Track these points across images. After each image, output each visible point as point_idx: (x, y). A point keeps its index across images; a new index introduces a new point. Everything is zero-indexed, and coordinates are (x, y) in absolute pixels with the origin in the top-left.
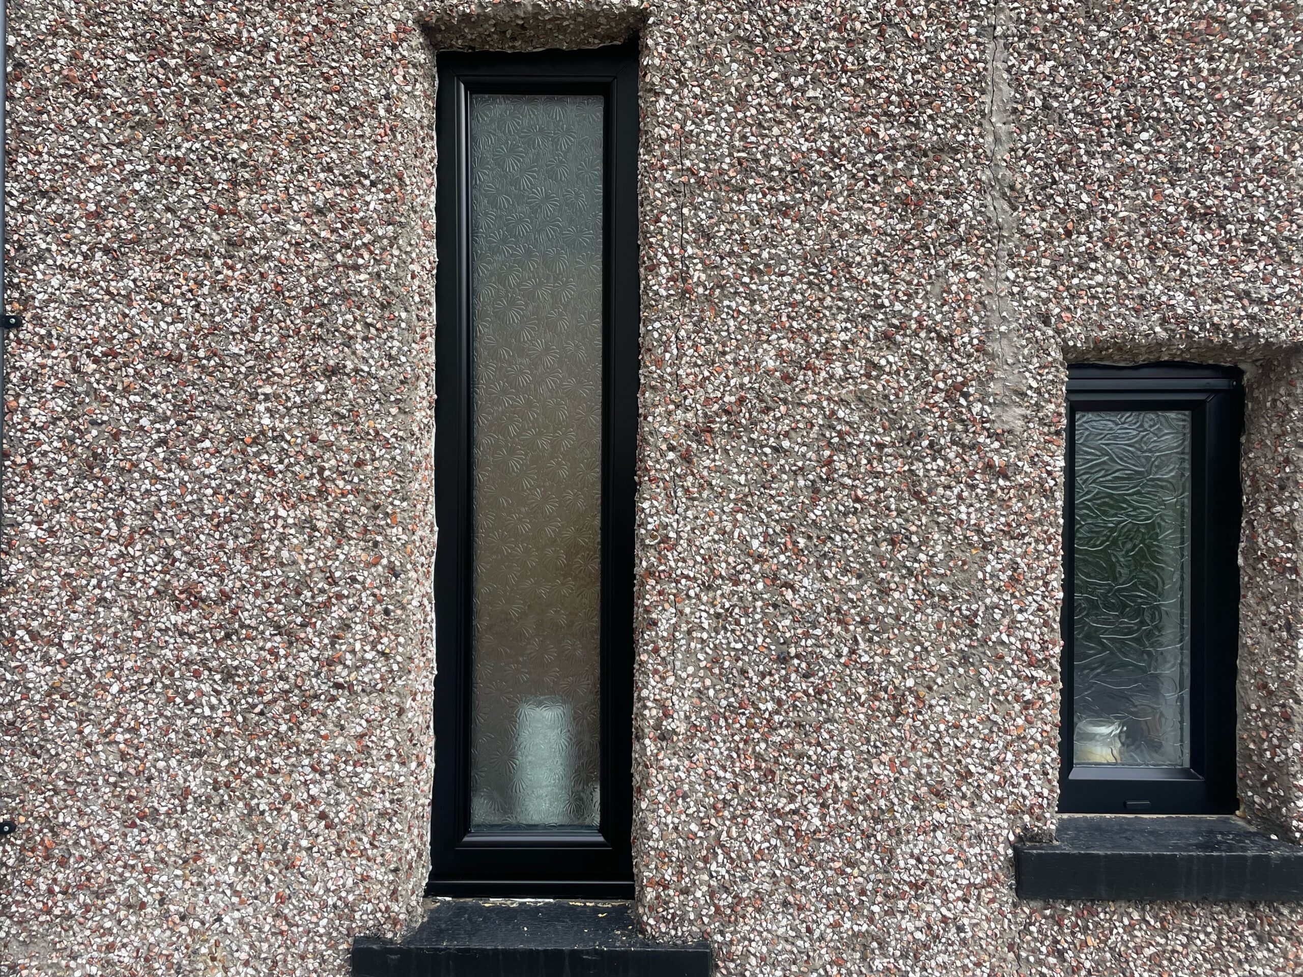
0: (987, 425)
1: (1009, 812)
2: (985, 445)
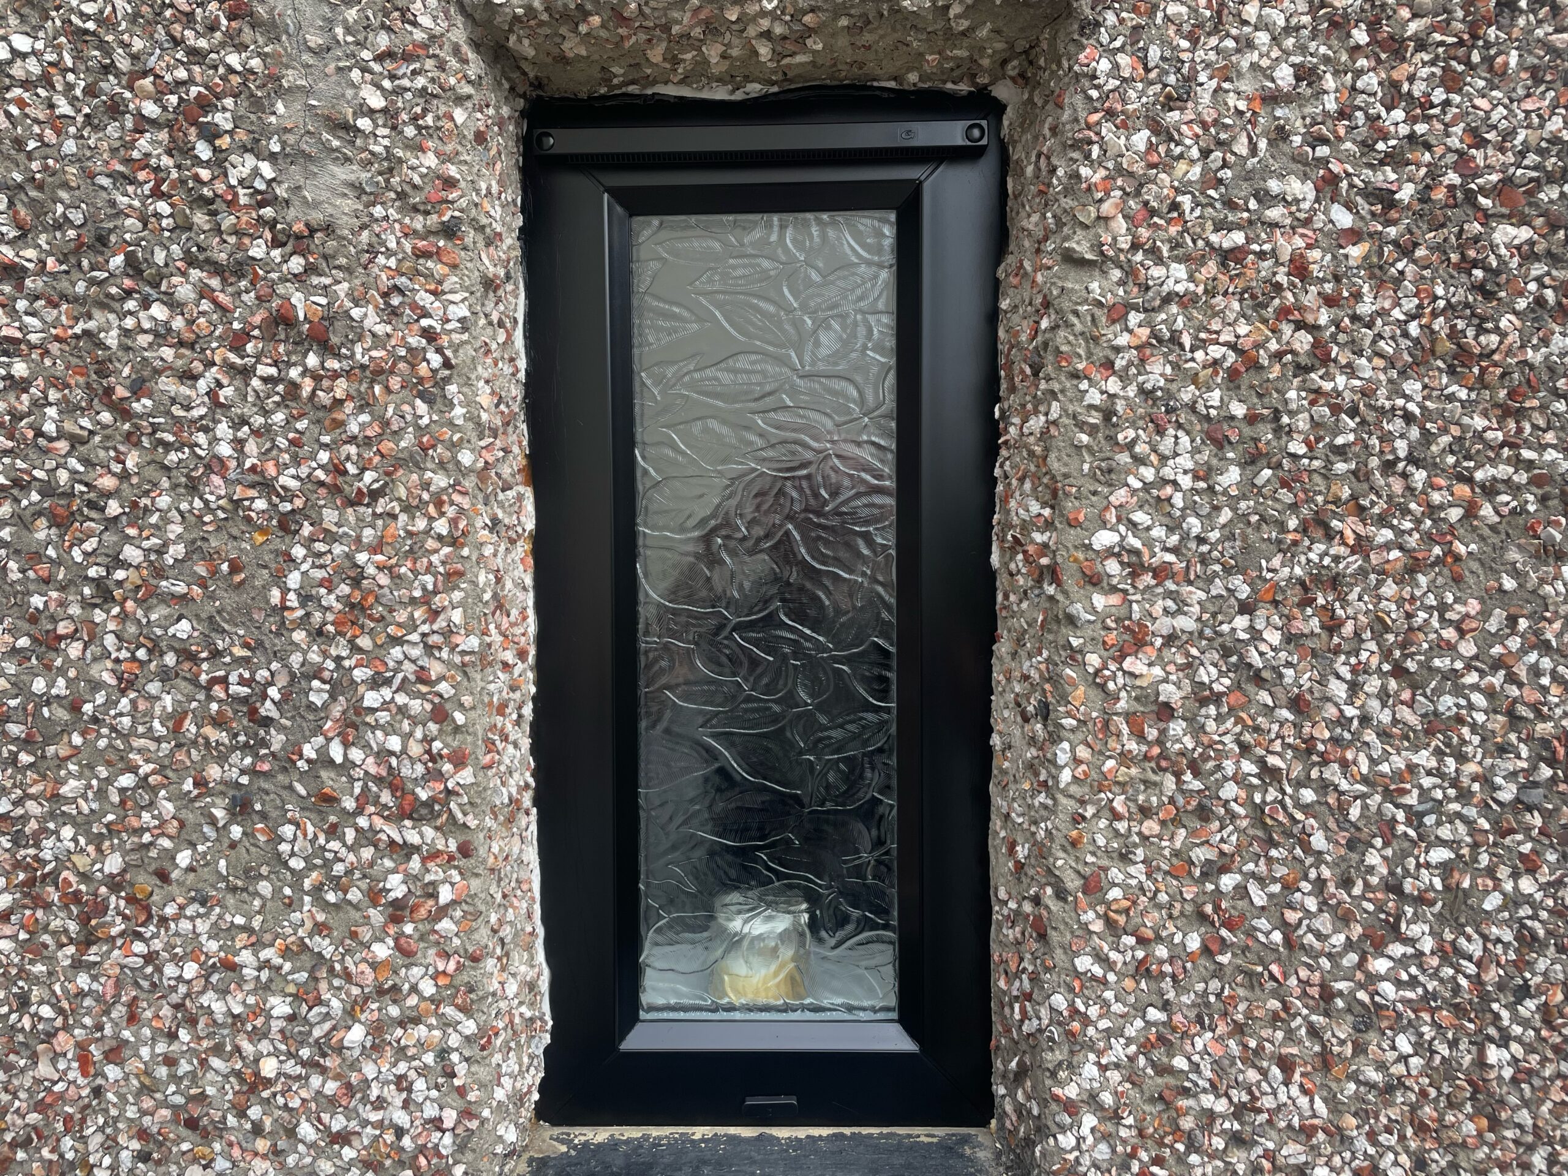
0: (268, 212)
2: (267, 264)
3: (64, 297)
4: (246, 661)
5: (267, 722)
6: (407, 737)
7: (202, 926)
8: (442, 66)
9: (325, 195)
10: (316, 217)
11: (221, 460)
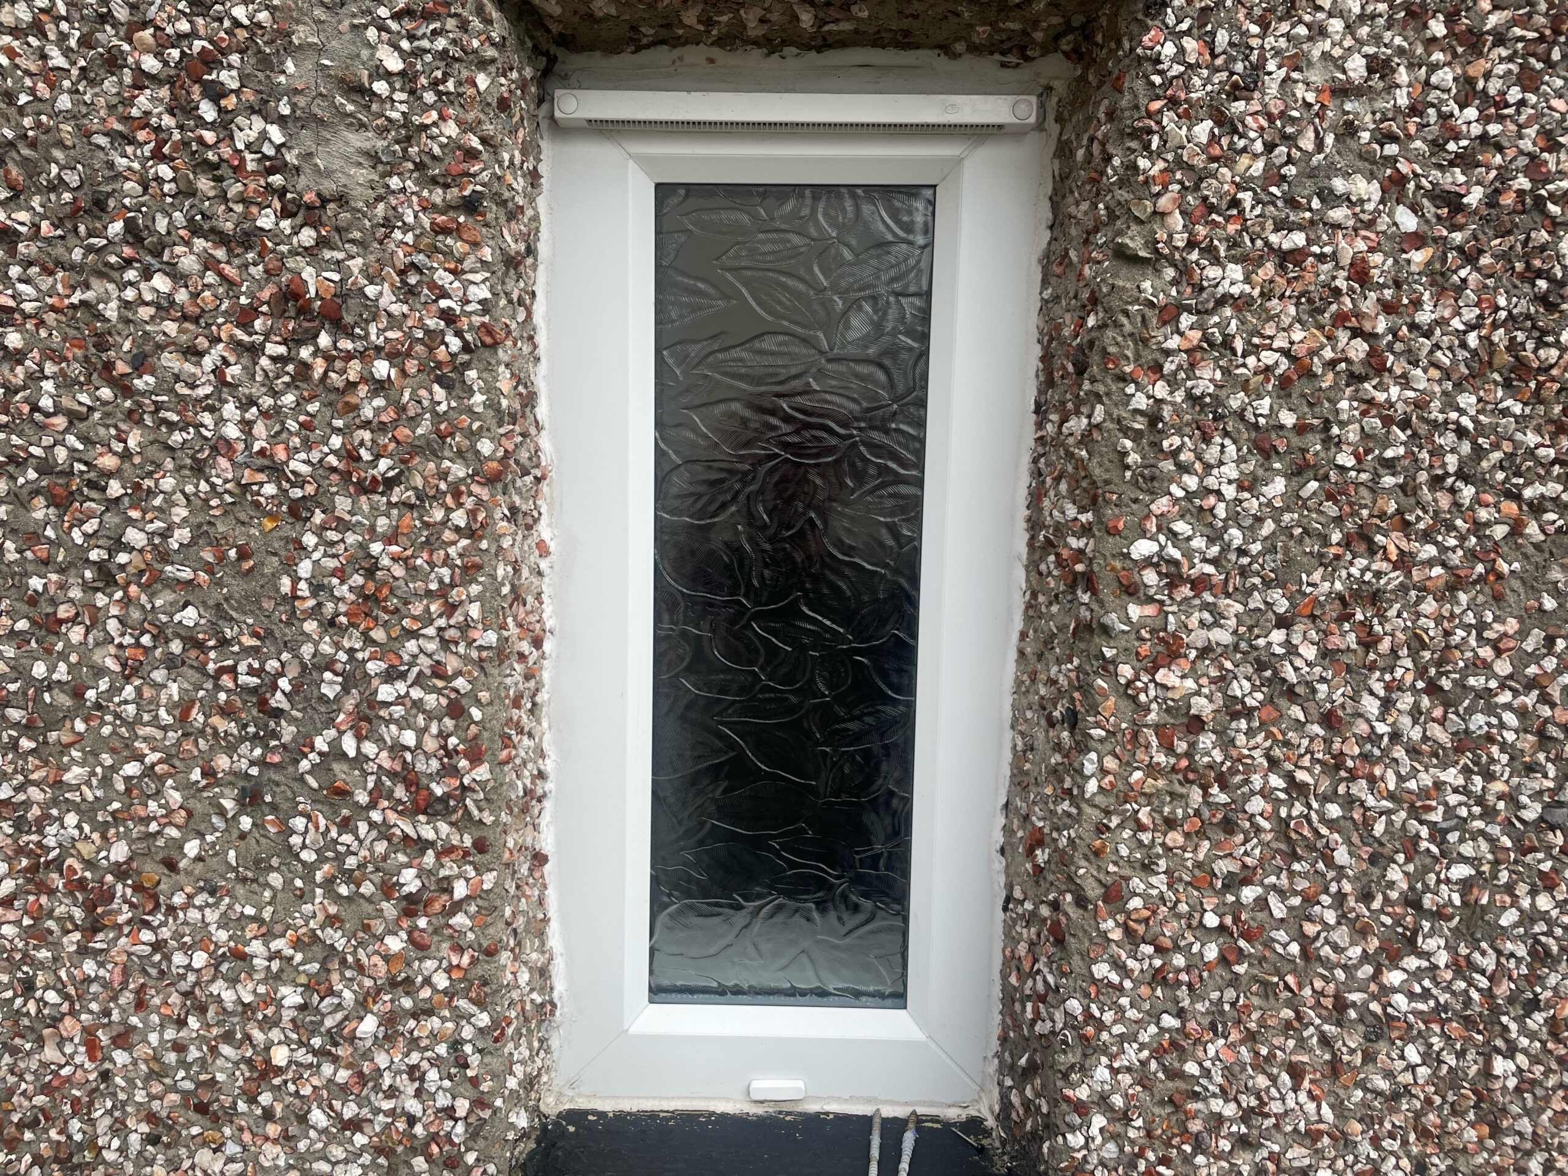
0: (277, 179)
1: (379, 1151)
2: (275, 235)
3: (59, 264)
4: (254, 651)
5: (278, 713)
6: (421, 732)
7: (212, 916)
8: (464, 26)
9: (337, 164)
10: (329, 187)
11: (228, 443)
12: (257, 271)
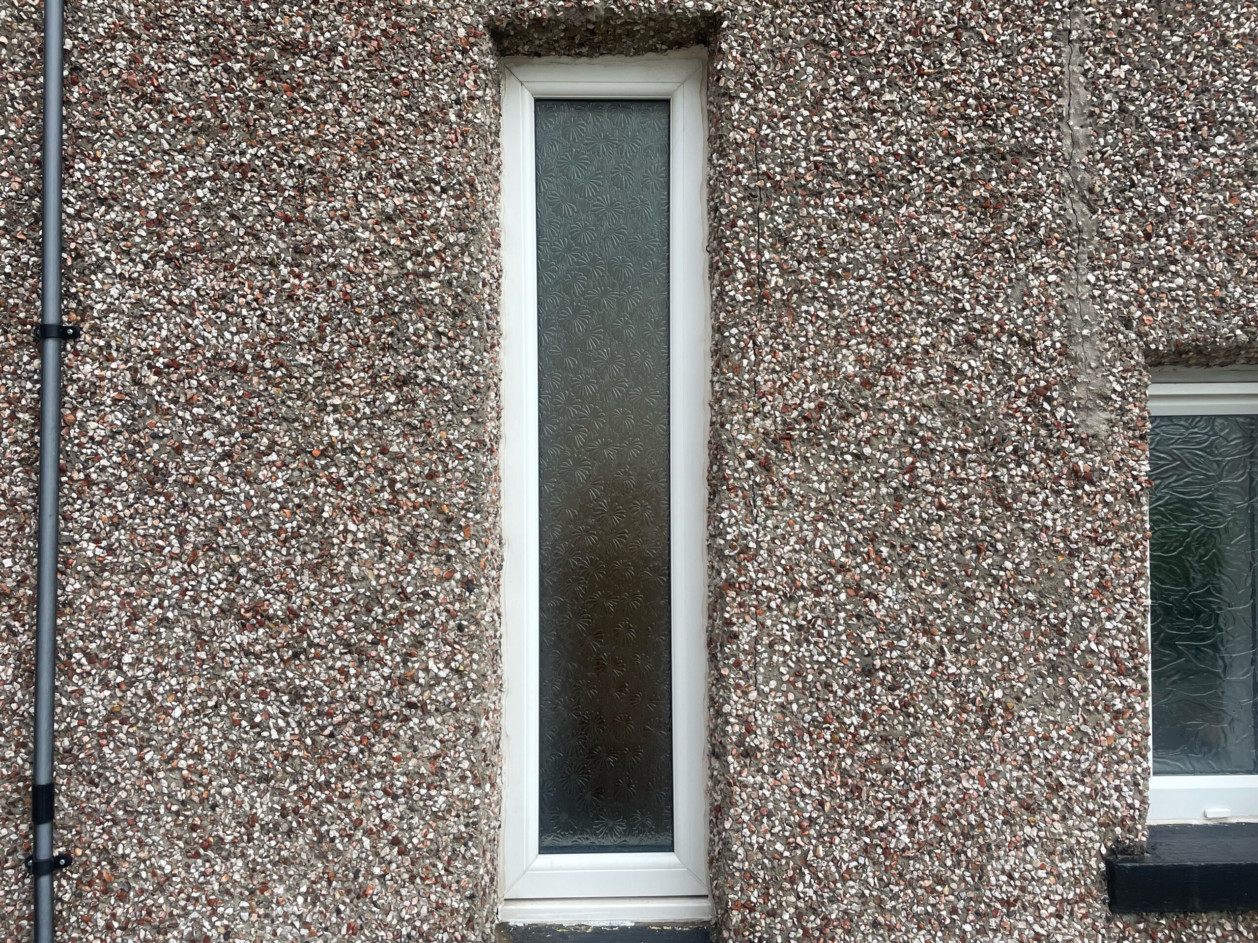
0: (1072, 430)
1: (1101, 825)
2: (1070, 450)
3: (985, 462)
4: (1055, 609)
5: (1065, 634)
6: (1122, 641)
7: (1036, 721)
9: (1095, 424)
10: (1091, 432)
11: (1047, 528)
12: (1060, 463)
